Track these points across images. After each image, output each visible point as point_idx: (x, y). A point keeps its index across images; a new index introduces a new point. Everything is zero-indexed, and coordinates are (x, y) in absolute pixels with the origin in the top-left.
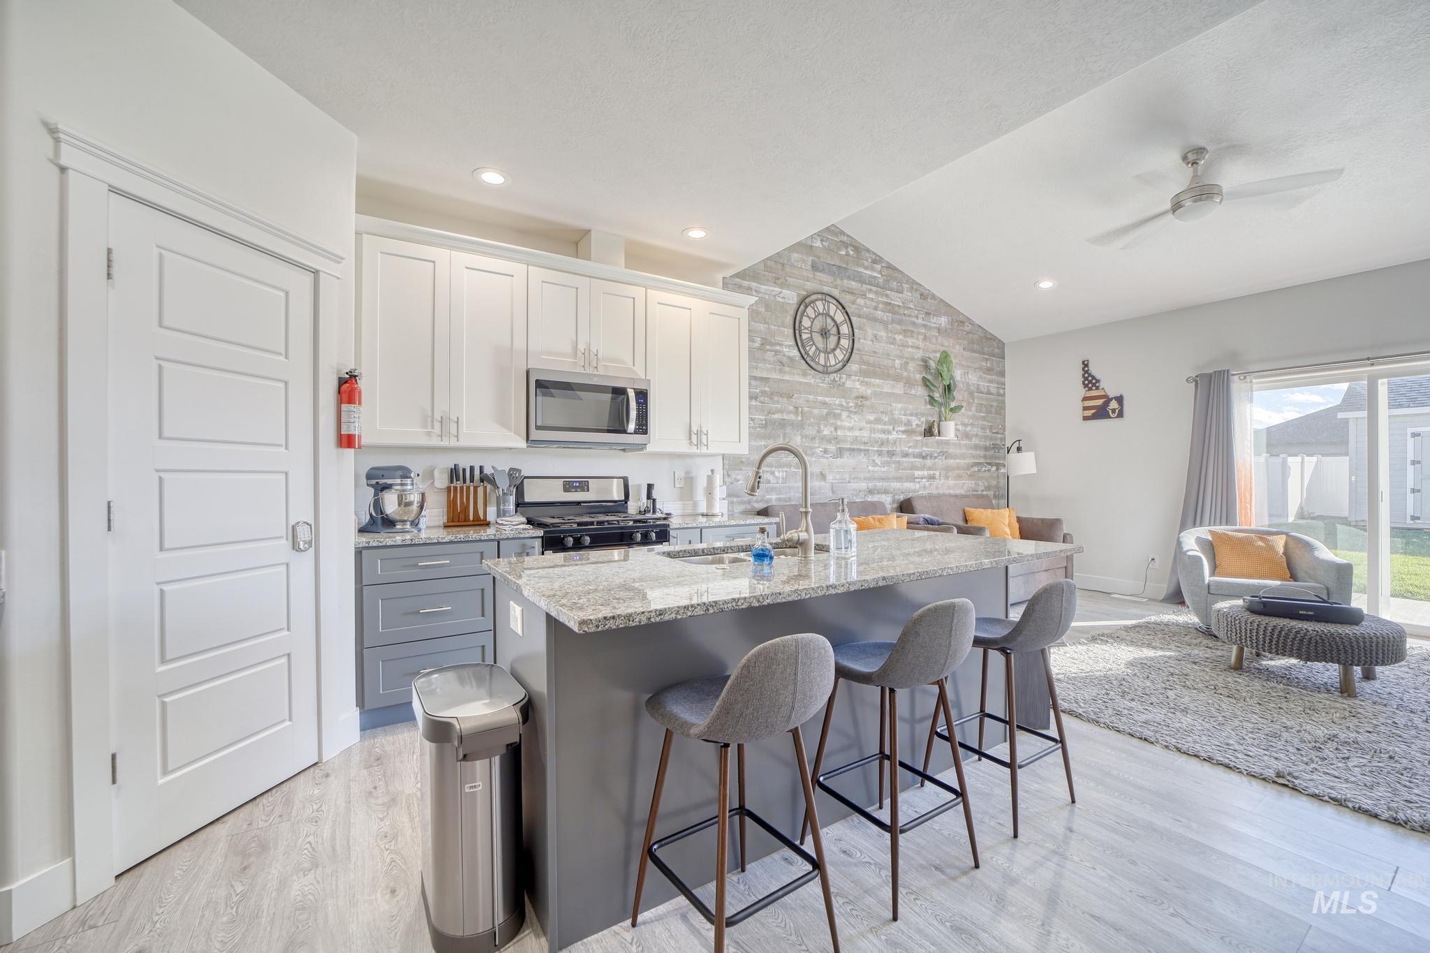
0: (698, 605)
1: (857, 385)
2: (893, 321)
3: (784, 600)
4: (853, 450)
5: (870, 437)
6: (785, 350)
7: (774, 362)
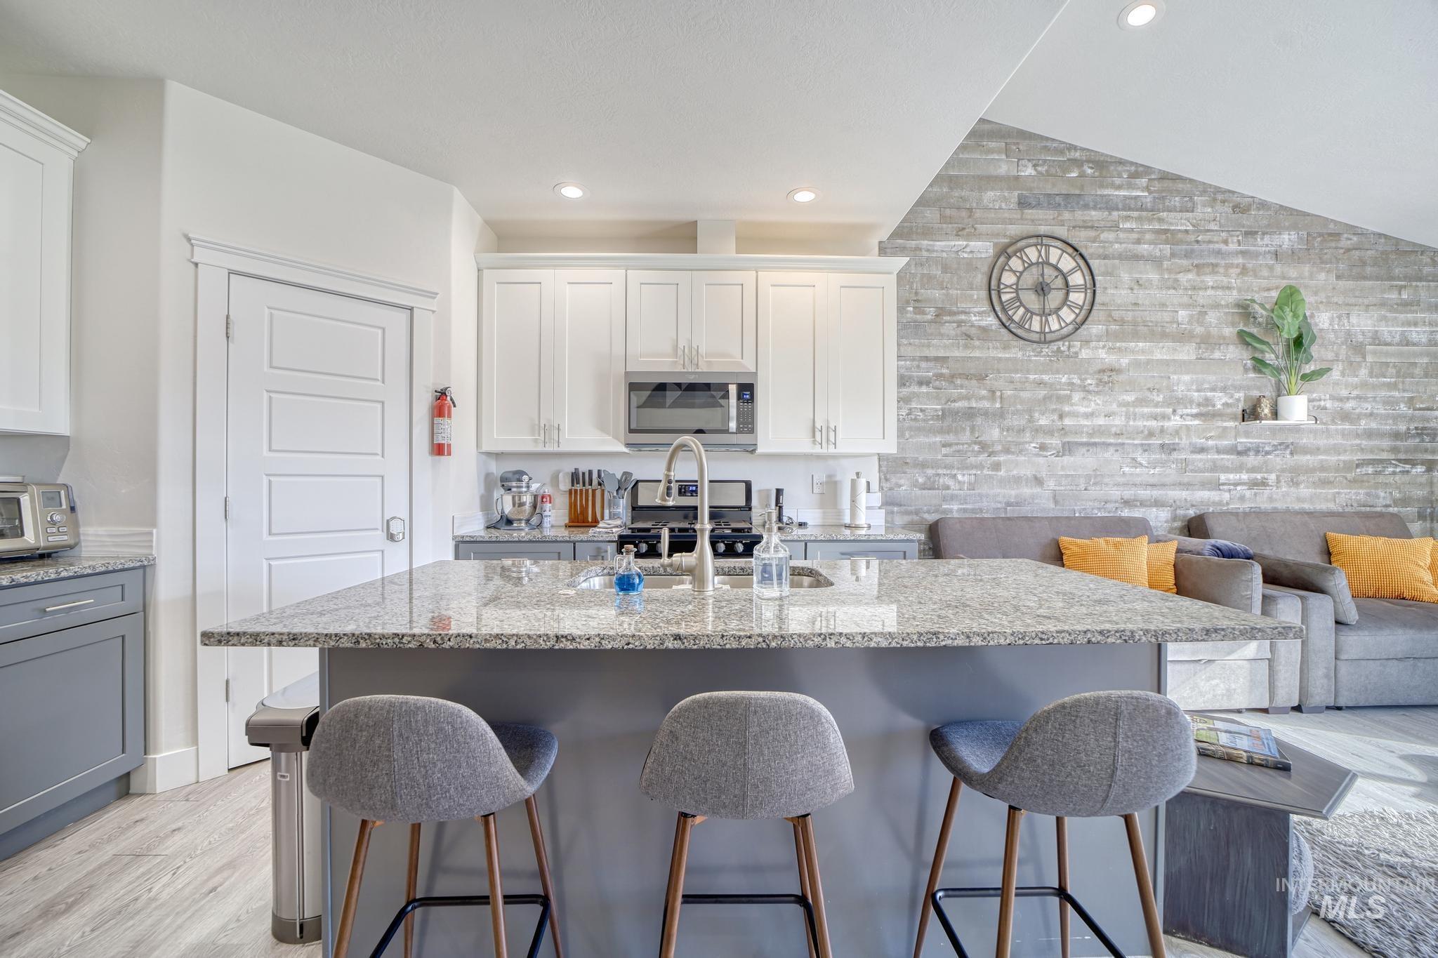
0: (344, 635)
1: (1102, 354)
2: (1173, 255)
3: (478, 646)
4: (1095, 444)
5: (1126, 426)
6: (974, 318)
7: (957, 335)
